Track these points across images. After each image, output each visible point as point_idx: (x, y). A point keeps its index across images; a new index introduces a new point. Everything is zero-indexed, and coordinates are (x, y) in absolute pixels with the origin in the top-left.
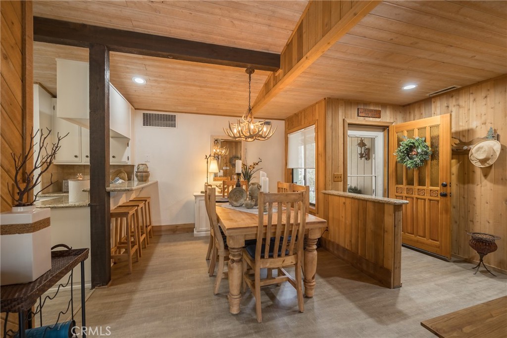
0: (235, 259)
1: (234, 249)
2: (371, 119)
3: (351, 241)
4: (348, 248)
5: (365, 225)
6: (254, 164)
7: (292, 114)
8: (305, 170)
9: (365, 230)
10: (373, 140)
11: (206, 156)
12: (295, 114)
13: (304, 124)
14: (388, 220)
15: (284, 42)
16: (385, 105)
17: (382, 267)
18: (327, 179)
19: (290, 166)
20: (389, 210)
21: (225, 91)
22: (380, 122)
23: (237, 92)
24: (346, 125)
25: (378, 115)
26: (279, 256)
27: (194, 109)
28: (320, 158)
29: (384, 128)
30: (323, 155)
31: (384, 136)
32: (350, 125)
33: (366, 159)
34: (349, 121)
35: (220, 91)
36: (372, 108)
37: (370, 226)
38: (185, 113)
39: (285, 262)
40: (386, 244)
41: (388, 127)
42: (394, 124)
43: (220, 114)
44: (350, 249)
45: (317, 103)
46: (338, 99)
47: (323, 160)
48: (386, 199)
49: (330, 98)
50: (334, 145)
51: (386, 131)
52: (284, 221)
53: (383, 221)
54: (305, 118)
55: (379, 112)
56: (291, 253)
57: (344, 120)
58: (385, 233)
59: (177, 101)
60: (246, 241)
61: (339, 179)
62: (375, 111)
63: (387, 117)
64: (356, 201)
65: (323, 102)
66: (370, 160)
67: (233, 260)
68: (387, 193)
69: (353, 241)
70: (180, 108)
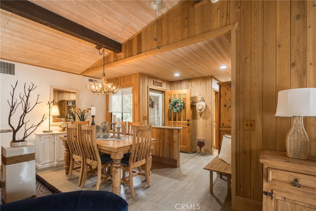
0: (118, 166)
1: (118, 160)
2: (158, 87)
3: (156, 151)
4: (155, 155)
5: (164, 141)
6: (88, 109)
7: (112, 77)
8: (122, 113)
9: (164, 144)
10: (158, 97)
11: (49, 102)
12: (116, 78)
13: (123, 85)
14: (175, 137)
15: (126, 38)
16: (163, 80)
17: (173, 159)
18: (140, 119)
19: (110, 111)
20: (175, 132)
21: (74, 55)
22: (162, 89)
23: (82, 57)
24: (149, 89)
25: (161, 85)
26: (140, 160)
27: (37, 62)
28: (135, 107)
29: (163, 92)
30: (138, 105)
31: (163, 96)
32: (150, 89)
33: (152, 108)
34: (150, 87)
35: (69, 54)
36: (159, 81)
37: (167, 141)
38: (26, 64)
39: (142, 163)
40: (174, 148)
41: (164, 92)
42: (167, 91)
43: (59, 69)
44: (156, 155)
45: (133, 74)
46: (145, 74)
47: (138, 108)
48: (164, 127)
49: (142, 73)
50: (143, 100)
51: (164, 93)
52: (140, 142)
53: (173, 138)
54: (123, 81)
55: (161, 84)
56: (144, 157)
57: (148, 86)
58: (174, 143)
59: (23, 53)
60: (124, 155)
61: (146, 119)
62: (160, 83)
63: (164, 87)
64: (159, 129)
65: (138, 75)
66: (154, 108)
67: (118, 167)
68: (164, 124)
69: (157, 150)
70: (21, 59)
